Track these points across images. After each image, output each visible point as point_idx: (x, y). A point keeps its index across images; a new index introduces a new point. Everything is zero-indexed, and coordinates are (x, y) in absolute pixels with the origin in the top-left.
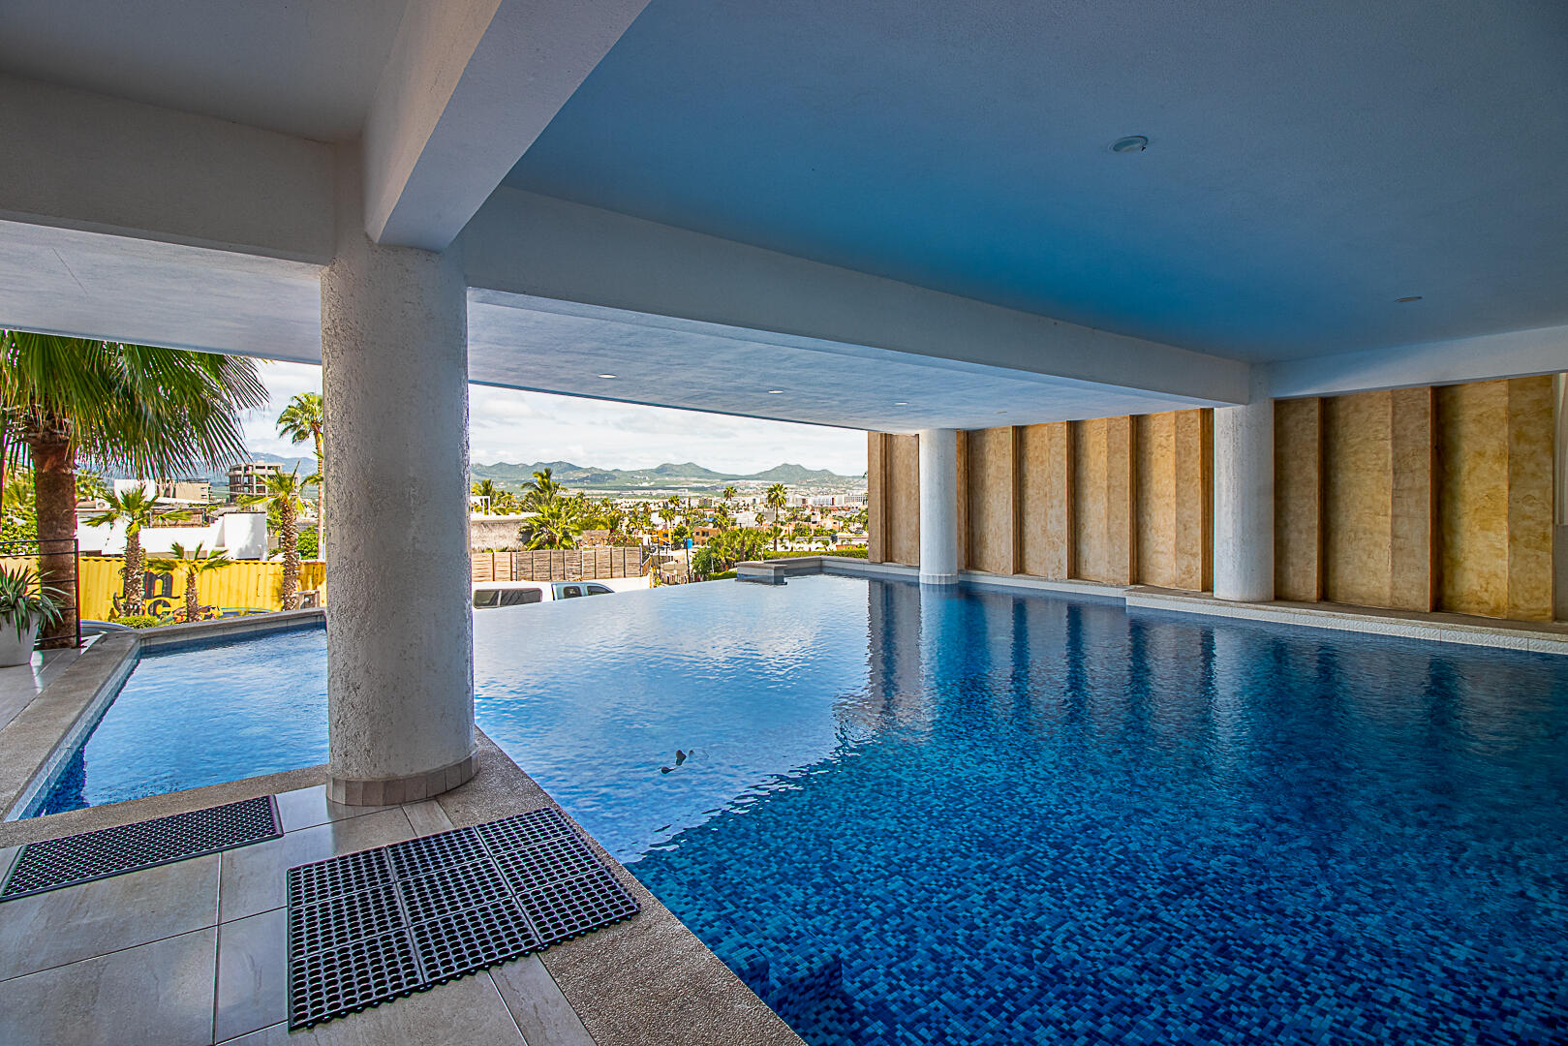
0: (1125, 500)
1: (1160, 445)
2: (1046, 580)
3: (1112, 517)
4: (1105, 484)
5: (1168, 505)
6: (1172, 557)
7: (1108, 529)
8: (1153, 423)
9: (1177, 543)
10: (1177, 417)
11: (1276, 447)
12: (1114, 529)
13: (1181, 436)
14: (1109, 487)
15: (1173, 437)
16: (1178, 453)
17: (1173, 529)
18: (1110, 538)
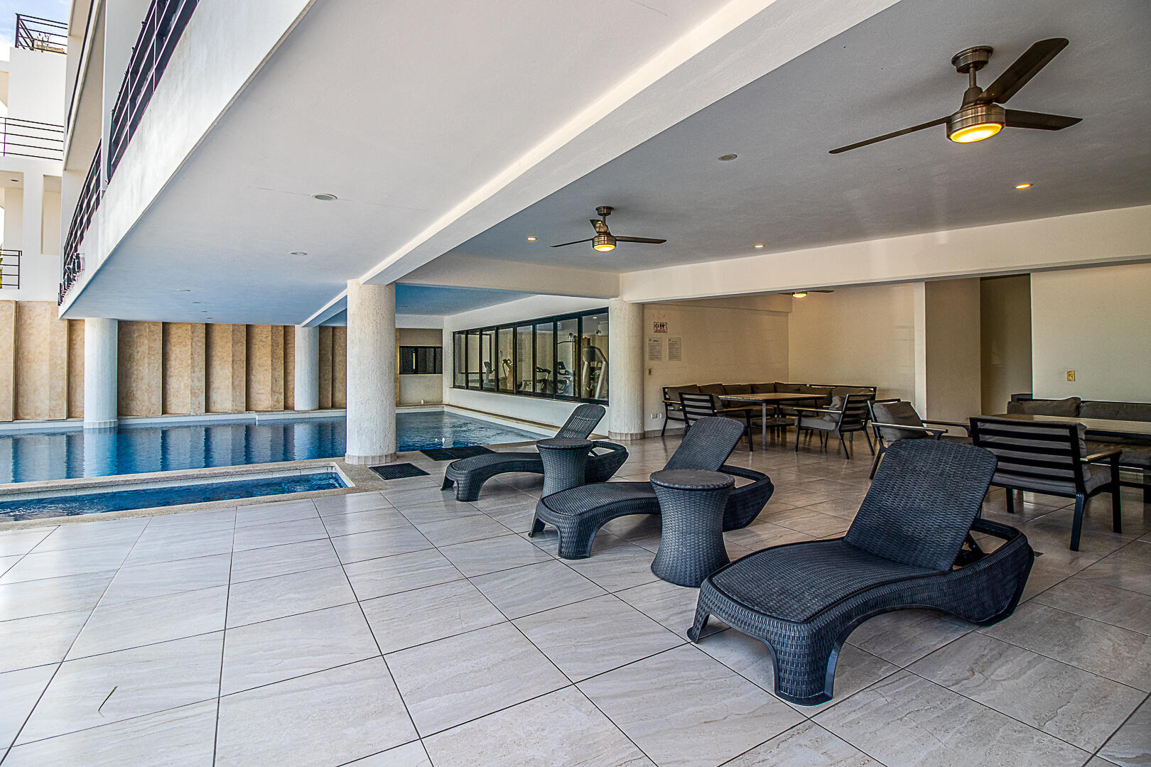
0: (243, 368)
1: (261, 341)
2: (189, 415)
3: (235, 377)
4: (231, 359)
5: (266, 370)
6: (269, 396)
7: (233, 383)
8: (257, 330)
9: (272, 388)
10: (272, 328)
11: (320, 345)
12: (236, 383)
13: (274, 337)
14: (233, 361)
15: (270, 338)
16: (272, 345)
17: (270, 381)
18: (234, 388)
